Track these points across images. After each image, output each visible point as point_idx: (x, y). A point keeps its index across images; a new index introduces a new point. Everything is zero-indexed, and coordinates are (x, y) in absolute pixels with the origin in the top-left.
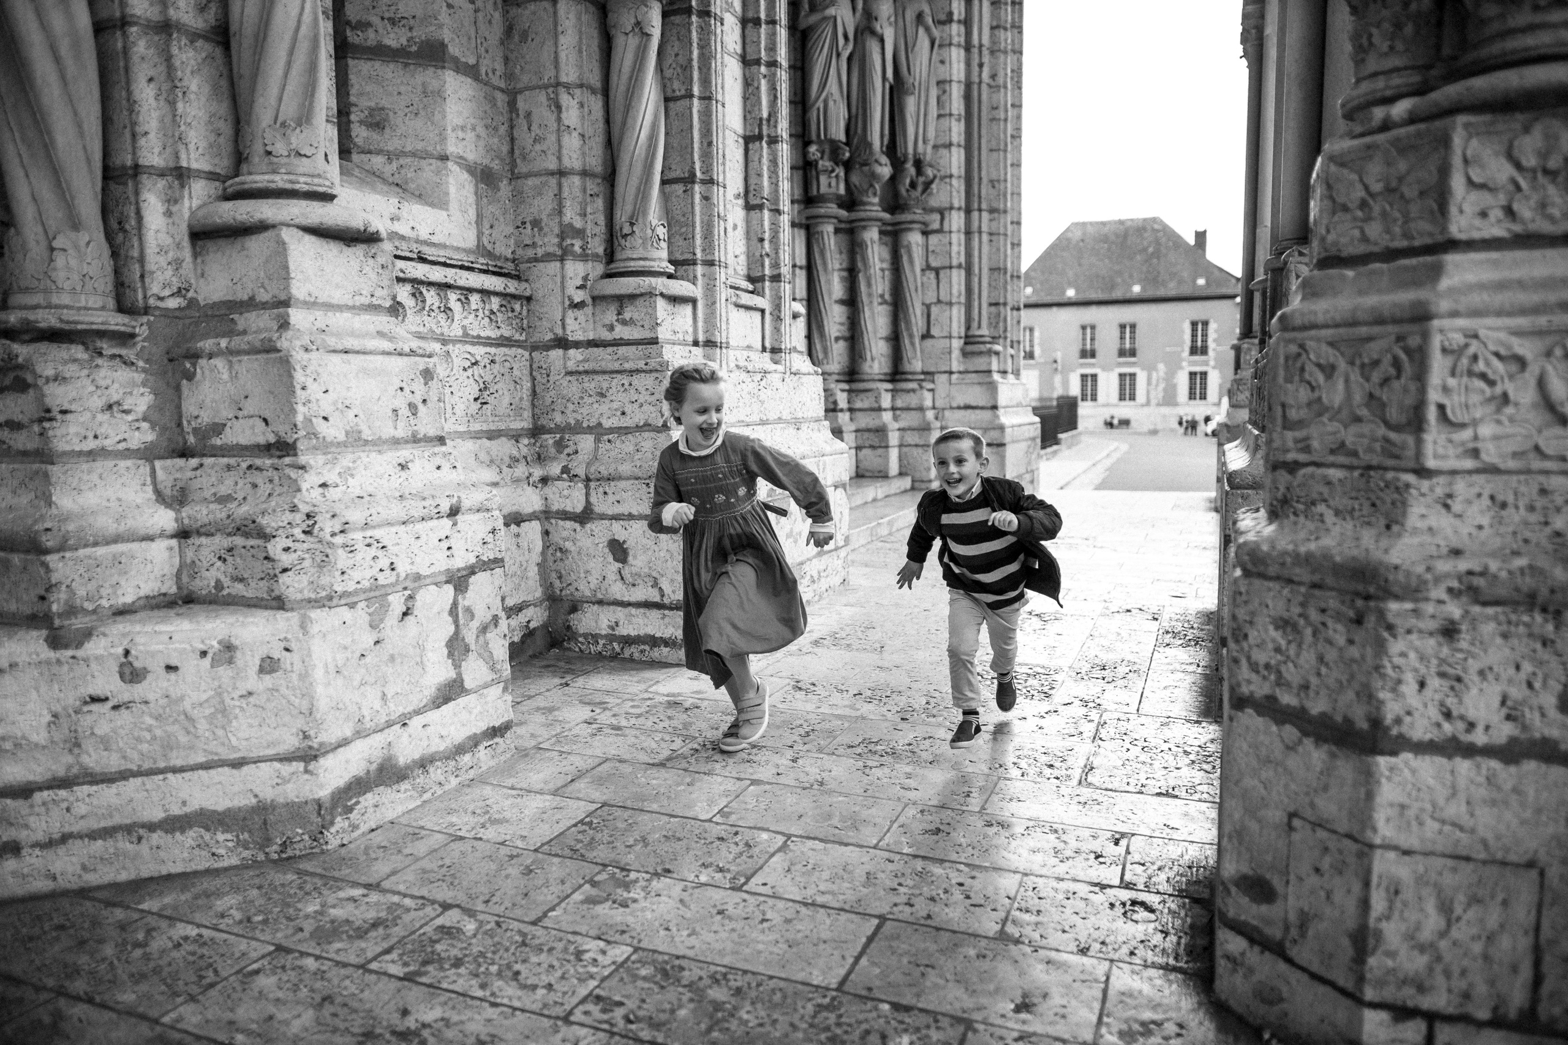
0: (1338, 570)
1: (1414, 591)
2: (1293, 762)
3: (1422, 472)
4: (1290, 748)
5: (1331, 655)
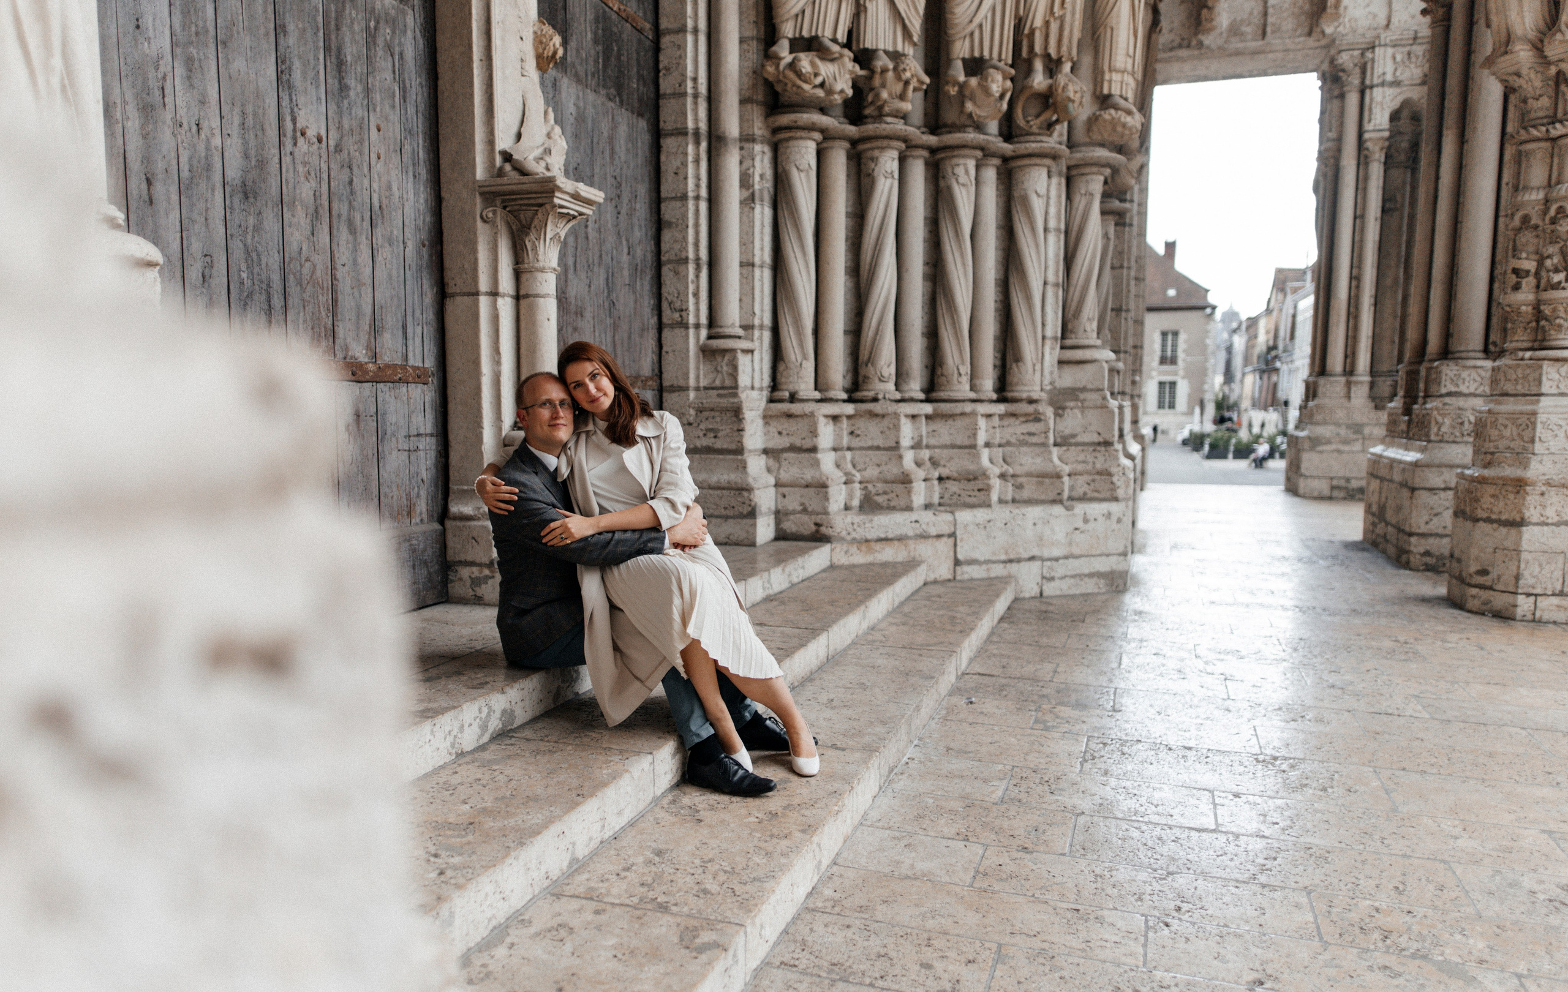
0: (1512, 480)
1: (1533, 484)
2: (1496, 534)
3: (1533, 454)
4: (1495, 530)
5: (1509, 502)
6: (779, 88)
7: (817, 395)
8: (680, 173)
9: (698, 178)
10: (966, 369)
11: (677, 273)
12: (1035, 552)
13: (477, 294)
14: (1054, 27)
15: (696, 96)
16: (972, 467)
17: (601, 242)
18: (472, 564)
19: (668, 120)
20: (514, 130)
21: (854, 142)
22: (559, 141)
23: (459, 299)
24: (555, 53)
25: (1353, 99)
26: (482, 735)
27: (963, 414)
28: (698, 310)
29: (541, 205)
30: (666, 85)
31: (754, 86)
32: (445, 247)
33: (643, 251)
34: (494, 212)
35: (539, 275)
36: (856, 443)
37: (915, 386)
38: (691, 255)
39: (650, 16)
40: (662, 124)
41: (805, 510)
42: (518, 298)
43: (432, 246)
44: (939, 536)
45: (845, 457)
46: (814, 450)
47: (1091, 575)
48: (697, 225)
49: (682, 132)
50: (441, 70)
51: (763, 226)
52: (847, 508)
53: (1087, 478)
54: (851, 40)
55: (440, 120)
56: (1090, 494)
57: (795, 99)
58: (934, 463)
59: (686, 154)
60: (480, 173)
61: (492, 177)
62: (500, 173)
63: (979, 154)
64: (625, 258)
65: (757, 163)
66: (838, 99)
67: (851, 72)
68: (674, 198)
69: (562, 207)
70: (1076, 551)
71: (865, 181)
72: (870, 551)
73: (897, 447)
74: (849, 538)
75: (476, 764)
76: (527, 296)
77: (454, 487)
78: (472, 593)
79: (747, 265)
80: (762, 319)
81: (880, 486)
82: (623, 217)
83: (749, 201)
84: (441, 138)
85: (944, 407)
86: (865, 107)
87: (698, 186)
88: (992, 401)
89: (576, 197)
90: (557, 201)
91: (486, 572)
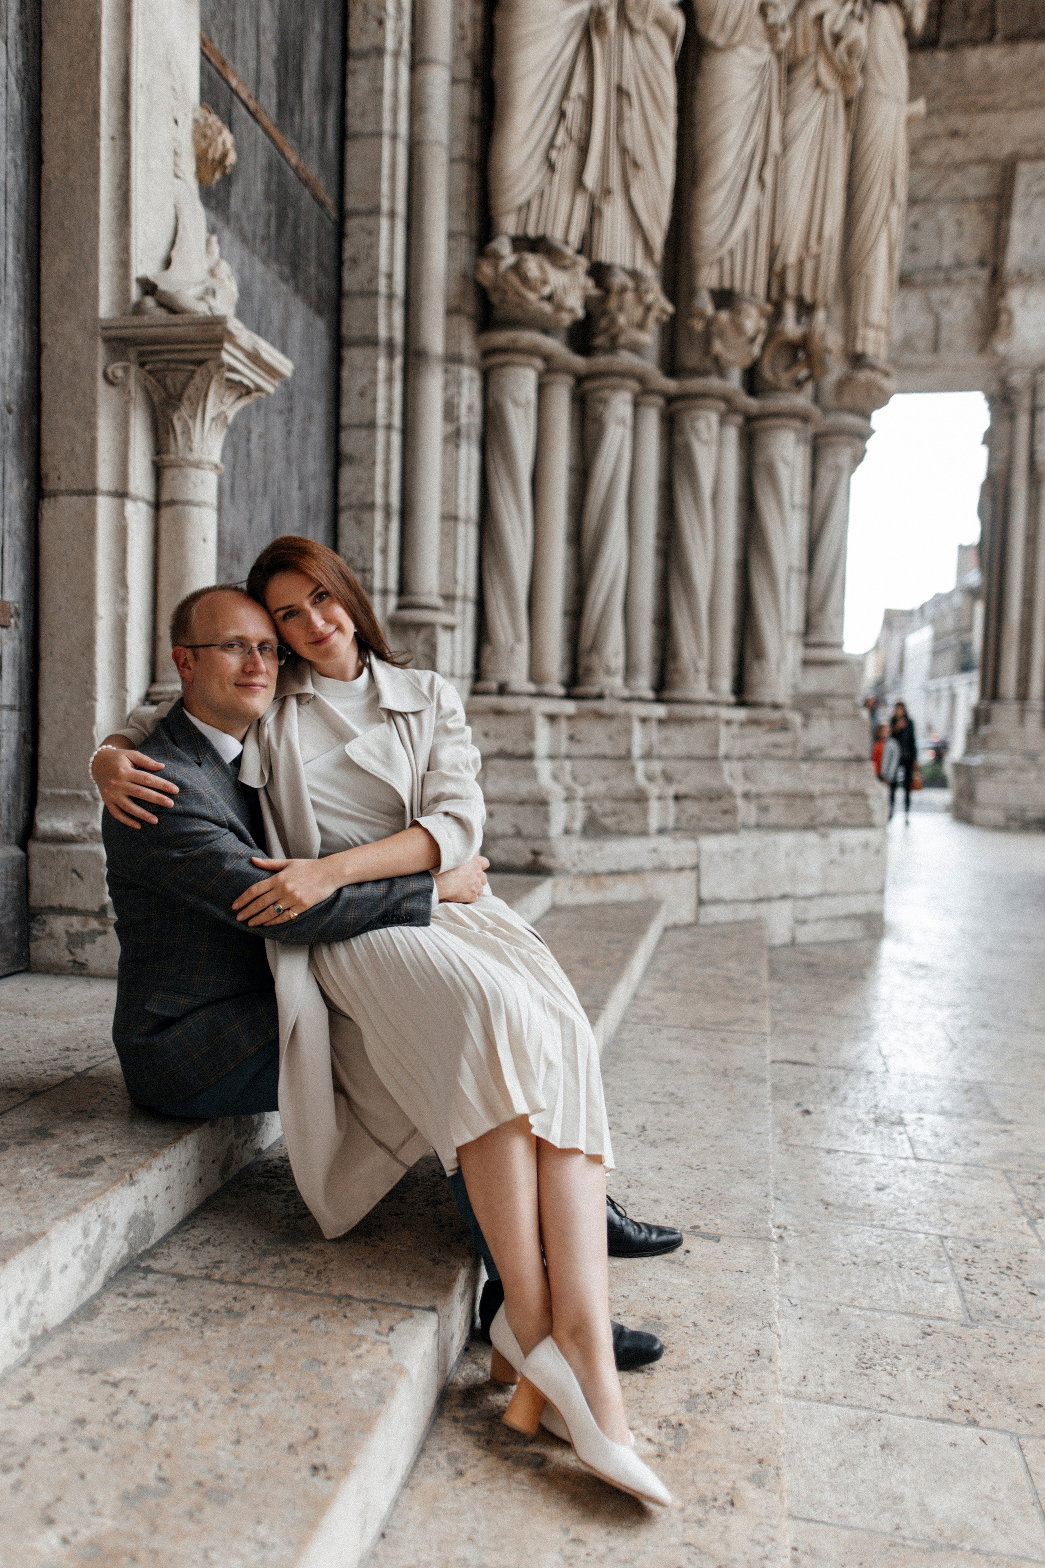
6: (495, 298)
7: (531, 688)
8: (367, 394)
9: (390, 401)
10: (703, 664)
11: (359, 522)
12: (788, 889)
13: (93, 492)
14: (809, 266)
15: (391, 297)
16: (715, 784)
17: (267, 467)
18: (72, 911)
19: (352, 325)
20: (161, 253)
21: (580, 379)
22: (227, 282)
23: (64, 500)
24: (225, 155)
25: (1023, 422)
26: (88, 1280)
27: (704, 719)
28: (385, 571)
29: (200, 363)
30: (351, 280)
31: (463, 294)
32: (44, 419)
33: (319, 488)
34: (126, 370)
35: (193, 473)
36: (577, 750)
37: (644, 684)
38: (379, 499)
39: (334, 189)
40: (344, 330)
41: (518, 834)
42: (157, 505)
43: (22, 414)
44: (680, 869)
45: (562, 768)
46: (529, 756)
47: (847, 917)
48: (387, 462)
49: (372, 342)
50: (47, 148)
51: (469, 471)
52: (567, 831)
53: (839, 800)
54: (586, 247)
55: (44, 225)
56: (842, 820)
57: (518, 313)
58: (668, 778)
59: (375, 370)
60: (105, 308)
61: (124, 314)
62: (138, 309)
63: (722, 406)
64: (295, 493)
65: (465, 390)
66: (566, 319)
67: (585, 289)
68: (360, 426)
69: (233, 370)
70: (832, 887)
71: (591, 428)
72: (600, 887)
73: (627, 756)
74: (574, 871)
75: (76, 1363)
76: (172, 503)
77: (44, 790)
78: (69, 957)
79: (450, 518)
80: (465, 587)
81: (609, 805)
82: (295, 439)
83: (453, 438)
84: (44, 252)
85: (681, 710)
86: (595, 335)
87: (390, 412)
88: (729, 705)
89: (255, 358)
90: (226, 357)
91: (94, 924)
